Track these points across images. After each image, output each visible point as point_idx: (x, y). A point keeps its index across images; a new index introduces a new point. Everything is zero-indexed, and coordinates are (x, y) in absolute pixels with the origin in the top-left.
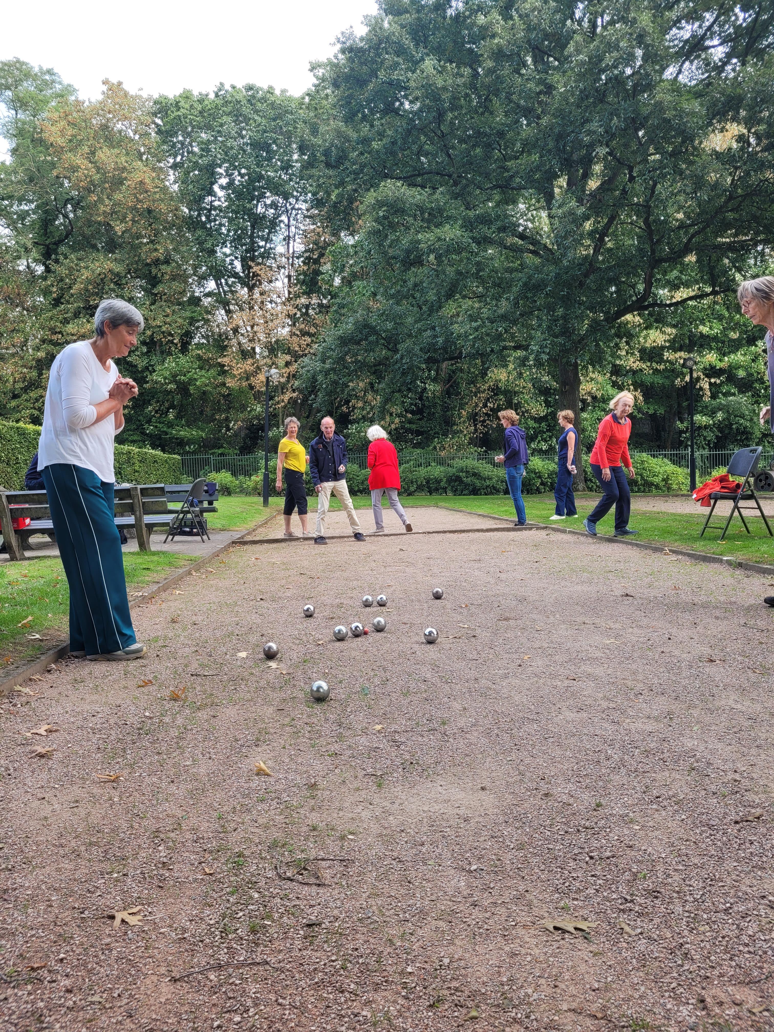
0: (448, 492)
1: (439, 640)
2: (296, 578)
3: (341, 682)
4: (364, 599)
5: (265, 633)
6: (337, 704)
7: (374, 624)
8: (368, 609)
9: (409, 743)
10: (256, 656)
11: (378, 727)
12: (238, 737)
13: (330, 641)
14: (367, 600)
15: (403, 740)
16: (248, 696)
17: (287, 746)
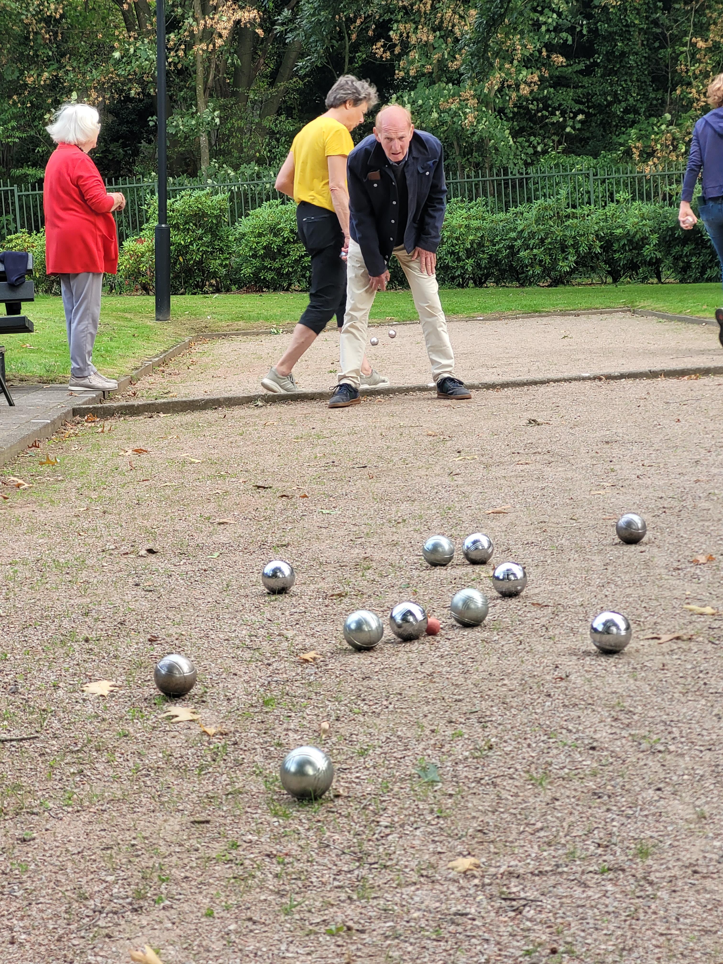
0: (665, 273)
1: (632, 645)
2: (244, 499)
3: (363, 753)
4: (429, 544)
5: (161, 634)
6: (353, 808)
7: (453, 608)
8: (439, 572)
9: (547, 903)
10: (137, 692)
11: (464, 863)
12: (87, 890)
13: (336, 652)
14: (436, 547)
15: (531, 894)
16: (116, 790)
17: (218, 911)
